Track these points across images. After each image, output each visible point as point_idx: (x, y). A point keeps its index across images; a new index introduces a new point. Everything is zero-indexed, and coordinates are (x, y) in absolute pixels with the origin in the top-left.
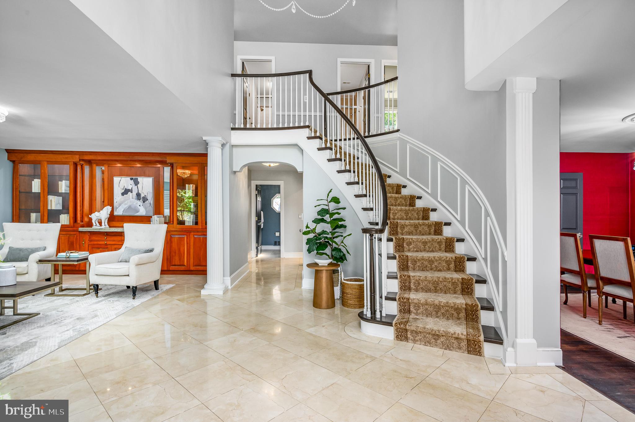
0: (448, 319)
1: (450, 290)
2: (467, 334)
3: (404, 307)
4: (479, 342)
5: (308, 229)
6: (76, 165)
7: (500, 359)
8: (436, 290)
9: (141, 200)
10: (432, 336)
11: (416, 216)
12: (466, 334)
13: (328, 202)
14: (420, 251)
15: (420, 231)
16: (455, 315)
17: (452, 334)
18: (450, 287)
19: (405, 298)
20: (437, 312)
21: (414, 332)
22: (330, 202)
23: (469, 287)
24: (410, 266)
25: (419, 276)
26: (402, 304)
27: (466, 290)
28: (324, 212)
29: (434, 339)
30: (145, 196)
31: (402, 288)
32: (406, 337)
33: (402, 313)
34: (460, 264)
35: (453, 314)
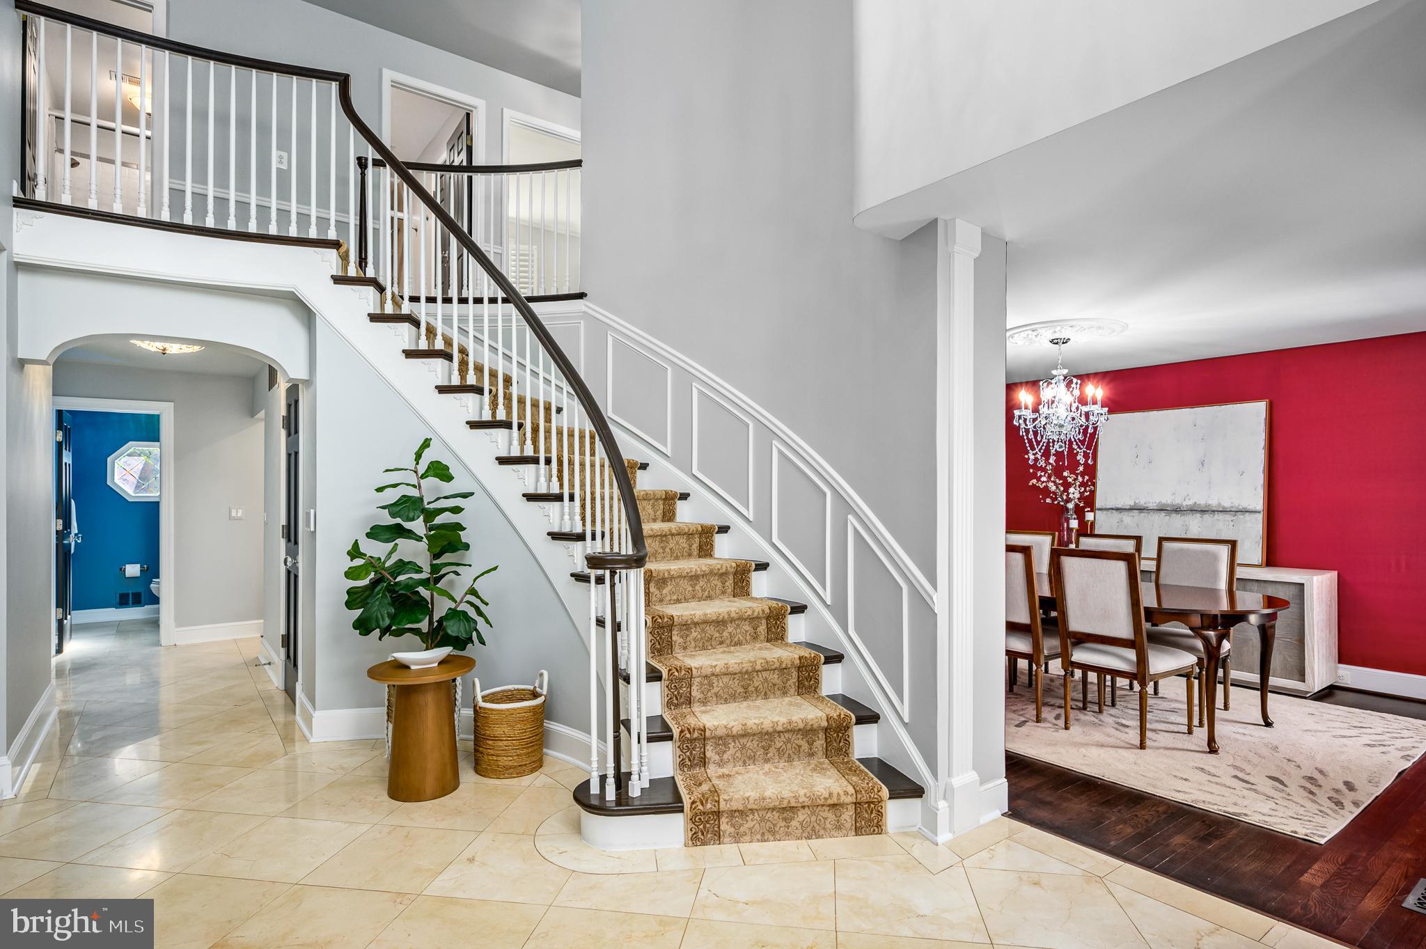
0: (790, 760)
1: (776, 688)
2: (856, 791)
3: (691, 753)
4: (879, 802)
5: (359, 562)
7: (915, 829)
8: (746, 693)
10: (778, 814)
11: (651, 511)
12: (854, 793)
13: (417, 475)
14: (685, 599)
15: (671, 549)
16: (805, 746)
17: (825, 798)
18: (776, 681)
19: (694, 730)
20: (766, 749)
21: (737, 814)
22: (423, 477)
23: (811, 674)
24: (675, 642)
25: (711, 667)
26: (687, 746)
27: (806, 683)
28: (408, 506)
29: (785, 819)
31: (672, 703)
32: (717, 831)
33: (686, 769)
34: (776, 623)
35: (801, 746)
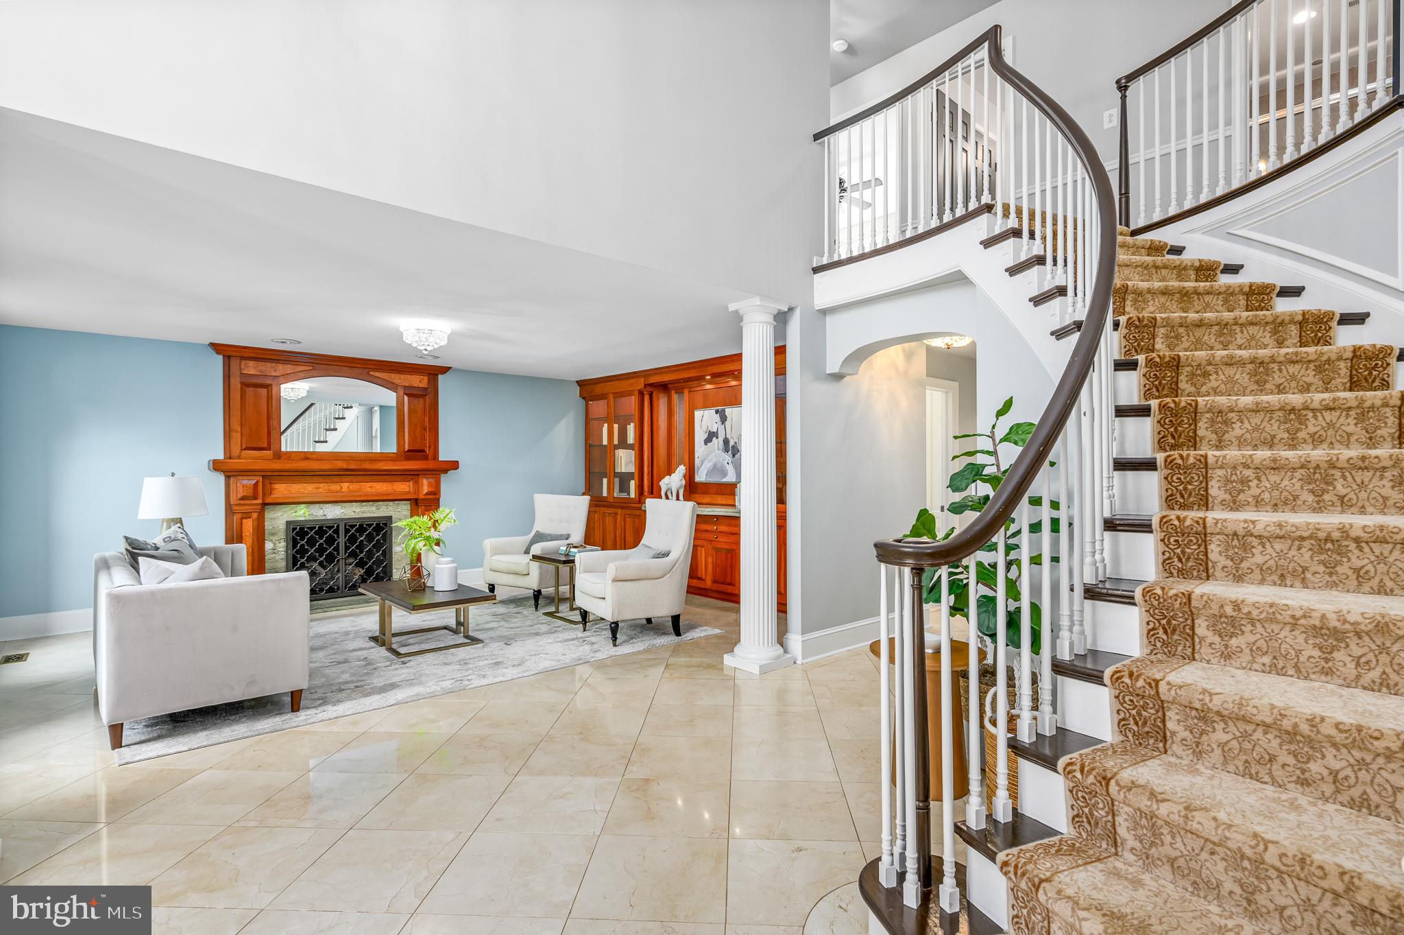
6: (641, 394)
9: (730, 452)
13: (994, 440)
22: (1001, 441)
30: (736, 443)
